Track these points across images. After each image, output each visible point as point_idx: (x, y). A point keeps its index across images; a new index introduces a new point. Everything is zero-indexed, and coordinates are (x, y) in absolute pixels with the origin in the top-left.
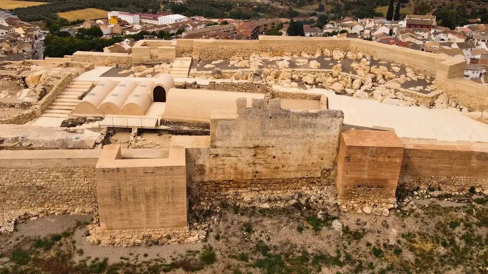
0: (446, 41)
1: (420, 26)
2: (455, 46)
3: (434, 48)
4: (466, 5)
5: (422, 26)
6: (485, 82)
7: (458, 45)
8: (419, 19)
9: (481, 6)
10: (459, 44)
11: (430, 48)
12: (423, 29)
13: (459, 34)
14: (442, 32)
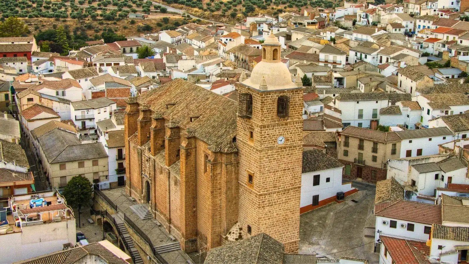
0: (55, 71)
1: (13, 55)
2: (67, 76)
3: (31, 82)
4: (85, 26)
5: (15, 54)
6: (118, 124)
7: (71, 75)
8: (7, 43)
9: (105, 26)
10: (72, 73)
11: (24, 84)
12: (18, 58)
13: (74, 59)
14: (49, 60)
